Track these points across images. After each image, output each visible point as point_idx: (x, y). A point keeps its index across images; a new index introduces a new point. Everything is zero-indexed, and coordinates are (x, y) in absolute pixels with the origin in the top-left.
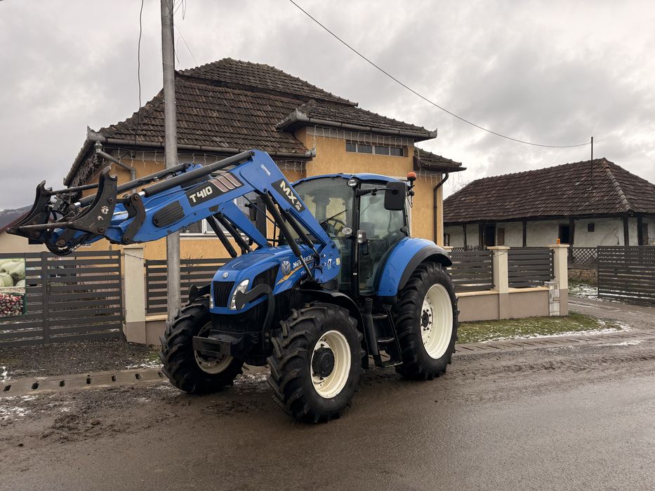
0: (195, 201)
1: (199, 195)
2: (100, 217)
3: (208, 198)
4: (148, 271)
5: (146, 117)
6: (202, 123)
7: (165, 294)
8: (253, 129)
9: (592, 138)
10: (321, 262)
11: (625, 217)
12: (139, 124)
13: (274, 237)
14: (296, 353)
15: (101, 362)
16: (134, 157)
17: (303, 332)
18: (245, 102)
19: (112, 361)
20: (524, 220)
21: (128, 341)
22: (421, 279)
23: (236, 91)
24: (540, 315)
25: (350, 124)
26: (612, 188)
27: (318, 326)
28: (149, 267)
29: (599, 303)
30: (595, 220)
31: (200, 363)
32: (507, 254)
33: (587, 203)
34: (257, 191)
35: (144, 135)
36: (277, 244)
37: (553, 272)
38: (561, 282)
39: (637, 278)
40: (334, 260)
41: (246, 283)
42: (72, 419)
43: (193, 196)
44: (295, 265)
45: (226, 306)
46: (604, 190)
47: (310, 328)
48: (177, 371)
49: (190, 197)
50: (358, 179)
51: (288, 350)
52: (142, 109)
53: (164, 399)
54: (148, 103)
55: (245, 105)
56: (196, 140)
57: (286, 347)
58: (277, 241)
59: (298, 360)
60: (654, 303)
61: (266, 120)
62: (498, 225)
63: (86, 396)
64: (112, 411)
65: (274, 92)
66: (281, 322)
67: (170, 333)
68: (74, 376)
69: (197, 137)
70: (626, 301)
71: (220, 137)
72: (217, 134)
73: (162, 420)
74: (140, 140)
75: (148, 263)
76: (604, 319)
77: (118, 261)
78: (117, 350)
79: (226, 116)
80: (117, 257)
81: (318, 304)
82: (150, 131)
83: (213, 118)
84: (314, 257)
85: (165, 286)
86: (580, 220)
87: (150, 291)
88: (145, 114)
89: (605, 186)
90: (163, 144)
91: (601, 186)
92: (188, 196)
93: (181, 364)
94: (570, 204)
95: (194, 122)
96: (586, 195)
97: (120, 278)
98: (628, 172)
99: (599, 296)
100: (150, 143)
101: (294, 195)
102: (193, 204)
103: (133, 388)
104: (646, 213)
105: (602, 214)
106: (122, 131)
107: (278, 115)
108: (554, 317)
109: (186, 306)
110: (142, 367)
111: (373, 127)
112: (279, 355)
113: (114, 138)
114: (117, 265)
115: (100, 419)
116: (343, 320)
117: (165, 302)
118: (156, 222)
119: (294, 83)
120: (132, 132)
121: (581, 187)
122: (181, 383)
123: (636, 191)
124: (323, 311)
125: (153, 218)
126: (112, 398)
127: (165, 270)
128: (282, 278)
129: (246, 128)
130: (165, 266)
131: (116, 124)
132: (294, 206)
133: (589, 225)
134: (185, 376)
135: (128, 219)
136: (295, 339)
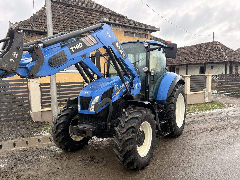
0: (73, 51)
1: (75, 48)
2: (11, 60)
3: (80, 49)
4: (41, 88)
5: (36, 18)
6: (62, 22)
7: (50, 98)
8: (84, 25)
9: (214, 33)
10: (134, 85)
11: (225, 63)
12: (34, 21)
13: (104, 73)
14: (131, 137)
15: (21, 133)
16: (32, 36)
17: (133, 125)
18: (80, 14)
19: (26, 132)
20: (187, 65)
21: (33, 120)
22: (176, 92)
23: (76, 9)
24: (201, 102)
25: (126, 24)
26: (221, 52)
27: (140, 120)
28: (42, 86)
29: (218, 96)
30: (214, 65)
31: (72, 136)
32: (190, 78)
33: (211, 58)
34: (105, 47)
35: (36, 26)
36: (106, 76)
37: (206, 85)
38: (209, 89)
39: (230, 86)
40: (139, 84)
41: (98, 97)
42: (5, 174)
43: (72, 48)
44: (121, 87)
45: (88, 110)
46: (218, 53)
47: (136, 122)
48: (61, 142)
49: (71, 48)
50: (148, 42)
51: (125, 135)
52: (34, 15)
53: (54, 156)
54: (37, 12)
55: (80, 15)
56: (60, 29)
57: (124, 133)
58: (106, 74)
59: (132, 140)
60: (239, 96)
61: (90, 22)
62: (176, 67)
63: (13, 155)
64: (27, 166)
65: (92, 10)
66: (119, 118)
67: (57, 122)
68: (7, 141)
69: (60, 28)
70: (229, 96)
71: (71, 28)
72: (69, 27)
73: (55, 172)
74: (34, 29)
75: (41, 85)
76: (226, 104)
77: (27, 84)
78: (28, 125)
79: (72, 19)
80: (26, 82)
81: (137, 108)
82: (39, 25)
83: (67, 20)
84: (130, 83)
85: (50, 95)
86: (208, 65)
87: (43, 97)
88: (36, 17)
89: (218, 51)
90: (45, 31)
91: (216, 51)
92: (69, 48)
93: (63, 139)
94: (205, 59)
95: (59, 22)
96: (211, 55)
97: (28, 92)
98: (226, 46)
99: (218, 94)
100: (39, 30)
101: (122, 50)
102: (72, 53)
103: (37, 149)
104: (234, 62)
105: (217, 62)
106: (26, 24)
107: (95, 20)
108: (206, 103)
109: (64, 108)
110: (41, 135)
111: (135, 25)
112: (121, 137)
113: (22, 27)
114: (26, 86)
115: (21, 173)
116: (149, 116)
117: (50, 102)
118: (51, 64)
119: (100, 7)
120: (31, 25)
121: (209, 52)
122: (63, 147)
123: (230, 53)
124: (142, 112)
125: (49, 61)
126: (27, 157)
127: (49, 88)
128: (115, 94)
129: (81, 25)
130: (49, 86)
131: (23, 21)
132: (122, 55)
133: (211, 66)
134: (65, 144)
135: (32, 62)
136: (129, 129)
